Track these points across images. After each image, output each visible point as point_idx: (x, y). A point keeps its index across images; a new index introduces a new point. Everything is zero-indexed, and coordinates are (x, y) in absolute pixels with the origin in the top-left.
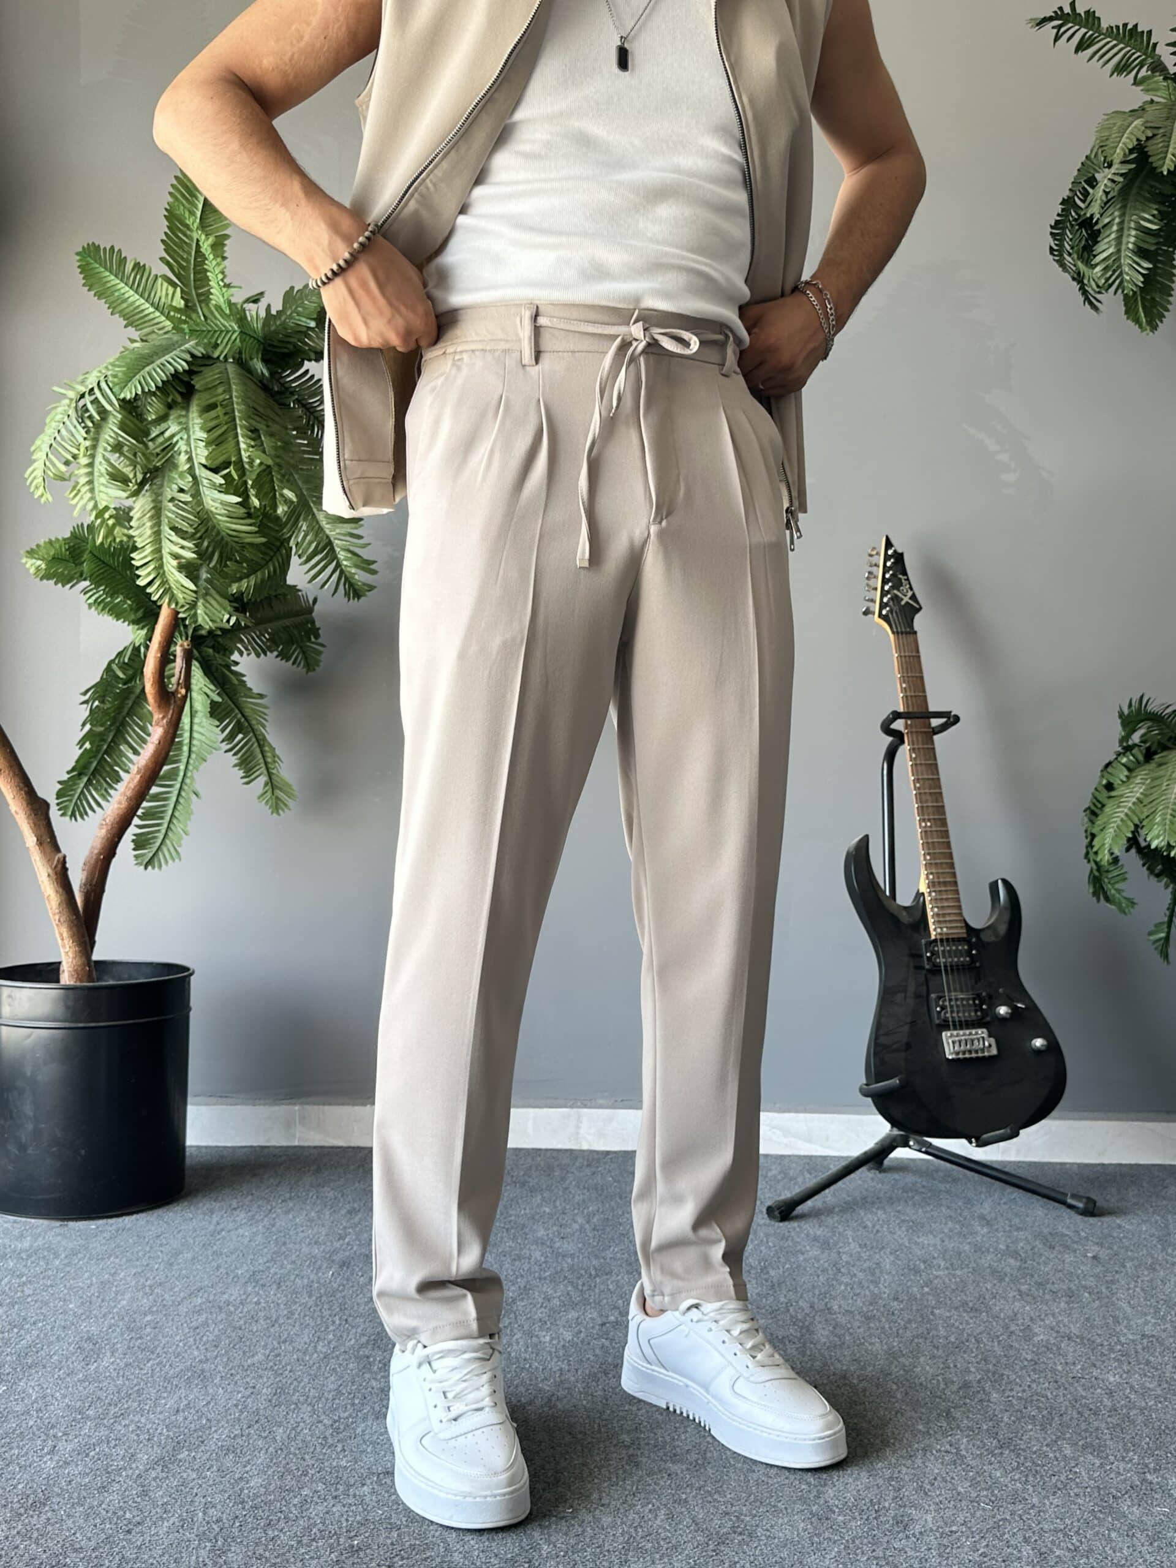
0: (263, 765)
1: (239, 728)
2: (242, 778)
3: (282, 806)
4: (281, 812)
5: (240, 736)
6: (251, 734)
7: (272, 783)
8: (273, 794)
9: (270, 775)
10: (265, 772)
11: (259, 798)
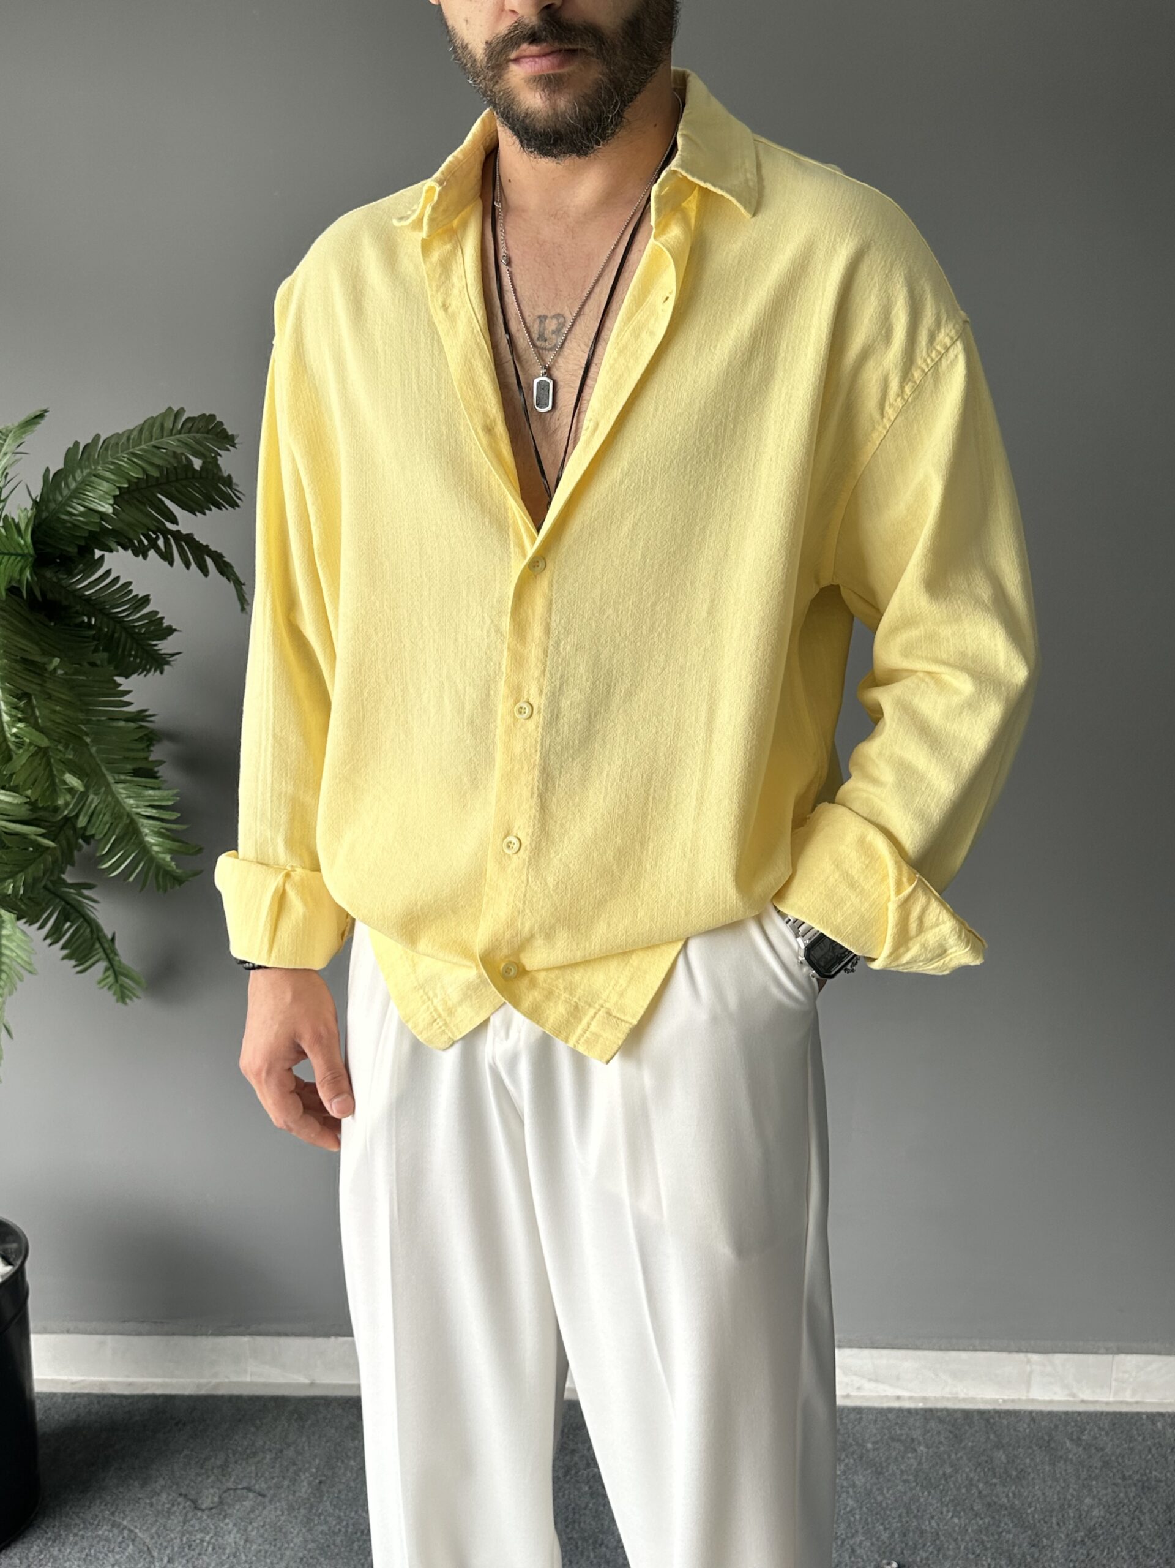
0: (100, 950)
1: (64, 917)
2: (75, 966)
3: (128, 993)
4: (128, 1001)
5: (68, 924)
6: (81, 920)
7: (115, 970)
8: (116, 981)
9: (110, 961)
10: (104, 956)
11: (99, 983)
